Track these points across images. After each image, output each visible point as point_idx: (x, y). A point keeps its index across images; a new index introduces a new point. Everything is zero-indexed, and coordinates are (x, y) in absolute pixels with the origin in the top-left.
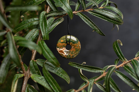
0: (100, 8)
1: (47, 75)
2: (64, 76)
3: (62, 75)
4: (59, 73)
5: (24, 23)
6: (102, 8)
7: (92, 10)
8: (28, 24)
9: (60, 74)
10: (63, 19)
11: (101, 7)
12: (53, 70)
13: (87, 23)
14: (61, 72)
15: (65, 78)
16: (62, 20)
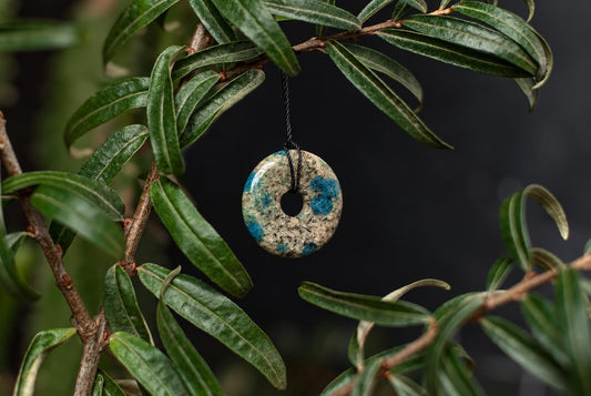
0: (435, 13)
1: (172, 336)
2: (254, 352)
3: (246, 347)
4: (233, 336)
5: (99, 102)
6: (447, 11)
7: (398, 25)
8: (113, 106)
9: (237, 339)
10: (261, 74)
11: (442, 7)
12: (207, 318)
13: (365, 94)
14: (242, 332)
15: (262, 362)
16: (258, 78)
